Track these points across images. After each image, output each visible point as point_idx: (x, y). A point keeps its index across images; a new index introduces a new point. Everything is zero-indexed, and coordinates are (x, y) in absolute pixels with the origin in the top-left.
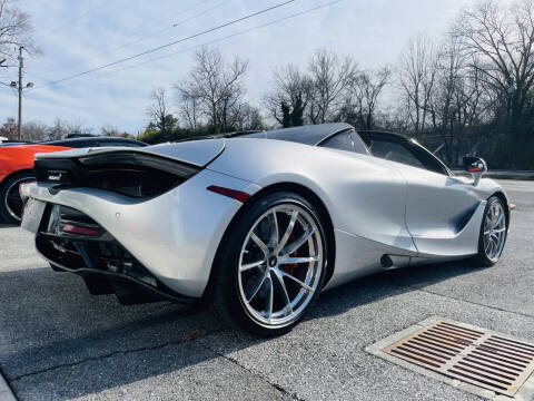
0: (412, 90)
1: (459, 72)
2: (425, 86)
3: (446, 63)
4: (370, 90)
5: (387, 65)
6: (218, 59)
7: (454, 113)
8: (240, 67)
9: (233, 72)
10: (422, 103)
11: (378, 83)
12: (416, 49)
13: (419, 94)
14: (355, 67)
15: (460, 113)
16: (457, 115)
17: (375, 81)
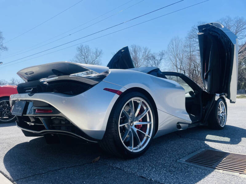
0: (174, 62)
1: (194, 53)
2: (180, 60)
3: (188, 49)
4: (156, 62)
5: (162, 51)
6: (88, 51)
7: (193, 71)
8: (98, 53)
9: (95, 56)
10: (179, 67)
11: (159, 59)
12: (174, 44)
13: (177, 63)
14: (149, 52)
15: (196, 71)
16: (195, 71)
17: (158, 58)
